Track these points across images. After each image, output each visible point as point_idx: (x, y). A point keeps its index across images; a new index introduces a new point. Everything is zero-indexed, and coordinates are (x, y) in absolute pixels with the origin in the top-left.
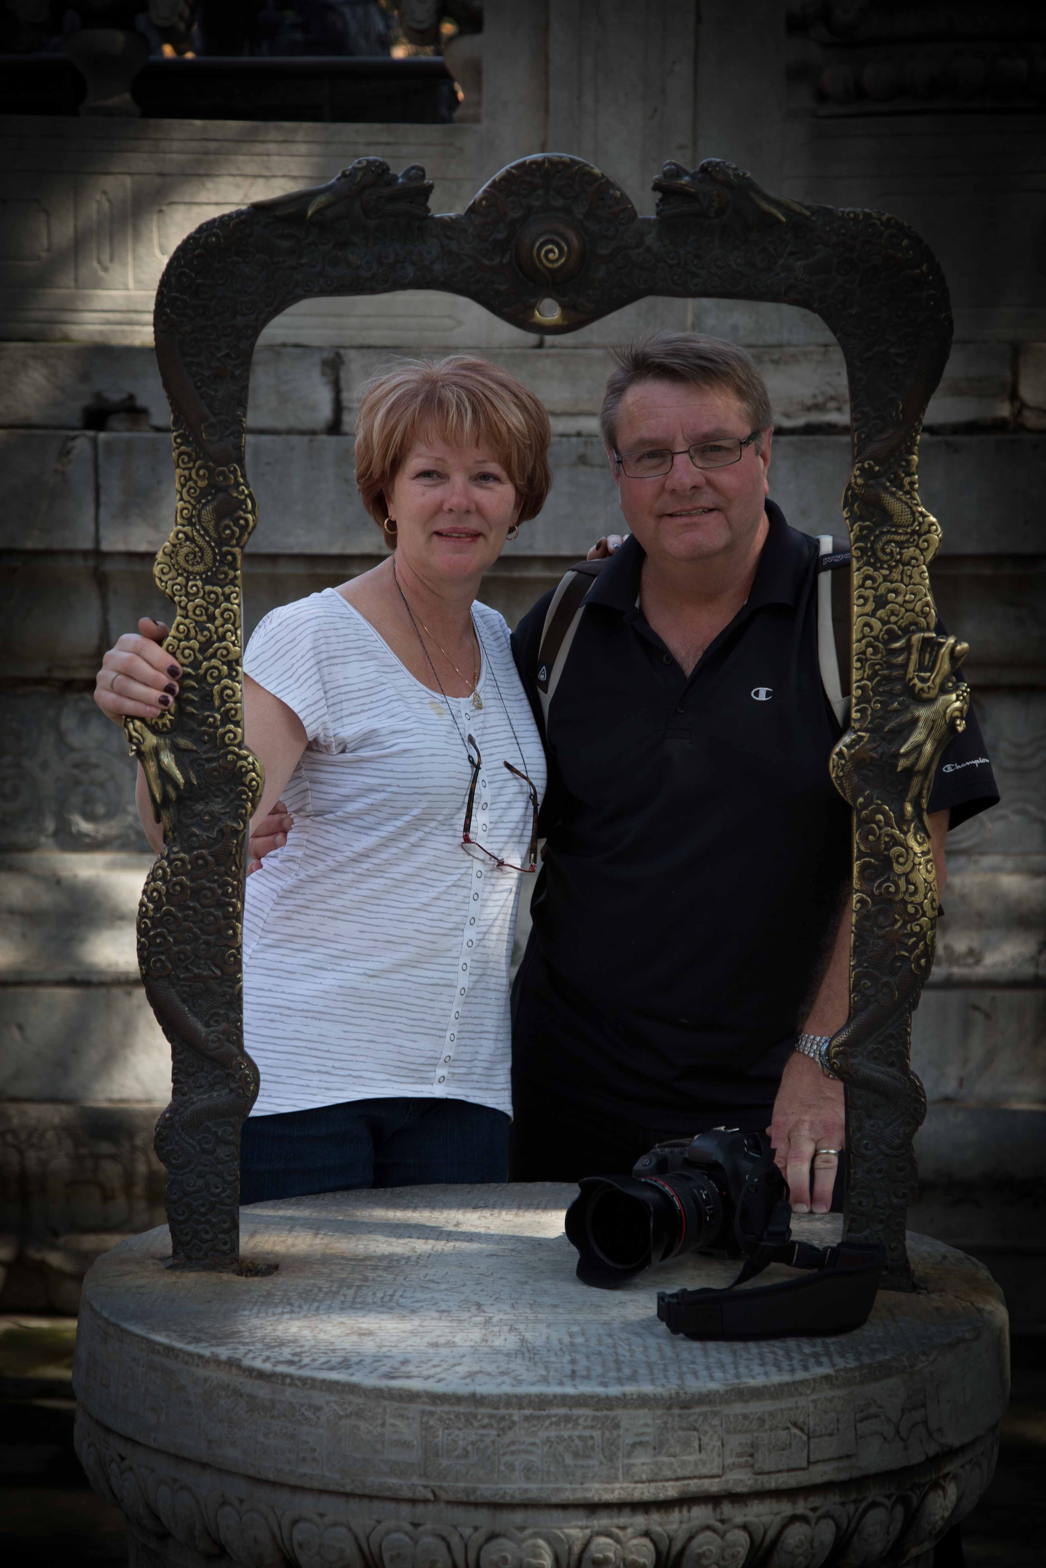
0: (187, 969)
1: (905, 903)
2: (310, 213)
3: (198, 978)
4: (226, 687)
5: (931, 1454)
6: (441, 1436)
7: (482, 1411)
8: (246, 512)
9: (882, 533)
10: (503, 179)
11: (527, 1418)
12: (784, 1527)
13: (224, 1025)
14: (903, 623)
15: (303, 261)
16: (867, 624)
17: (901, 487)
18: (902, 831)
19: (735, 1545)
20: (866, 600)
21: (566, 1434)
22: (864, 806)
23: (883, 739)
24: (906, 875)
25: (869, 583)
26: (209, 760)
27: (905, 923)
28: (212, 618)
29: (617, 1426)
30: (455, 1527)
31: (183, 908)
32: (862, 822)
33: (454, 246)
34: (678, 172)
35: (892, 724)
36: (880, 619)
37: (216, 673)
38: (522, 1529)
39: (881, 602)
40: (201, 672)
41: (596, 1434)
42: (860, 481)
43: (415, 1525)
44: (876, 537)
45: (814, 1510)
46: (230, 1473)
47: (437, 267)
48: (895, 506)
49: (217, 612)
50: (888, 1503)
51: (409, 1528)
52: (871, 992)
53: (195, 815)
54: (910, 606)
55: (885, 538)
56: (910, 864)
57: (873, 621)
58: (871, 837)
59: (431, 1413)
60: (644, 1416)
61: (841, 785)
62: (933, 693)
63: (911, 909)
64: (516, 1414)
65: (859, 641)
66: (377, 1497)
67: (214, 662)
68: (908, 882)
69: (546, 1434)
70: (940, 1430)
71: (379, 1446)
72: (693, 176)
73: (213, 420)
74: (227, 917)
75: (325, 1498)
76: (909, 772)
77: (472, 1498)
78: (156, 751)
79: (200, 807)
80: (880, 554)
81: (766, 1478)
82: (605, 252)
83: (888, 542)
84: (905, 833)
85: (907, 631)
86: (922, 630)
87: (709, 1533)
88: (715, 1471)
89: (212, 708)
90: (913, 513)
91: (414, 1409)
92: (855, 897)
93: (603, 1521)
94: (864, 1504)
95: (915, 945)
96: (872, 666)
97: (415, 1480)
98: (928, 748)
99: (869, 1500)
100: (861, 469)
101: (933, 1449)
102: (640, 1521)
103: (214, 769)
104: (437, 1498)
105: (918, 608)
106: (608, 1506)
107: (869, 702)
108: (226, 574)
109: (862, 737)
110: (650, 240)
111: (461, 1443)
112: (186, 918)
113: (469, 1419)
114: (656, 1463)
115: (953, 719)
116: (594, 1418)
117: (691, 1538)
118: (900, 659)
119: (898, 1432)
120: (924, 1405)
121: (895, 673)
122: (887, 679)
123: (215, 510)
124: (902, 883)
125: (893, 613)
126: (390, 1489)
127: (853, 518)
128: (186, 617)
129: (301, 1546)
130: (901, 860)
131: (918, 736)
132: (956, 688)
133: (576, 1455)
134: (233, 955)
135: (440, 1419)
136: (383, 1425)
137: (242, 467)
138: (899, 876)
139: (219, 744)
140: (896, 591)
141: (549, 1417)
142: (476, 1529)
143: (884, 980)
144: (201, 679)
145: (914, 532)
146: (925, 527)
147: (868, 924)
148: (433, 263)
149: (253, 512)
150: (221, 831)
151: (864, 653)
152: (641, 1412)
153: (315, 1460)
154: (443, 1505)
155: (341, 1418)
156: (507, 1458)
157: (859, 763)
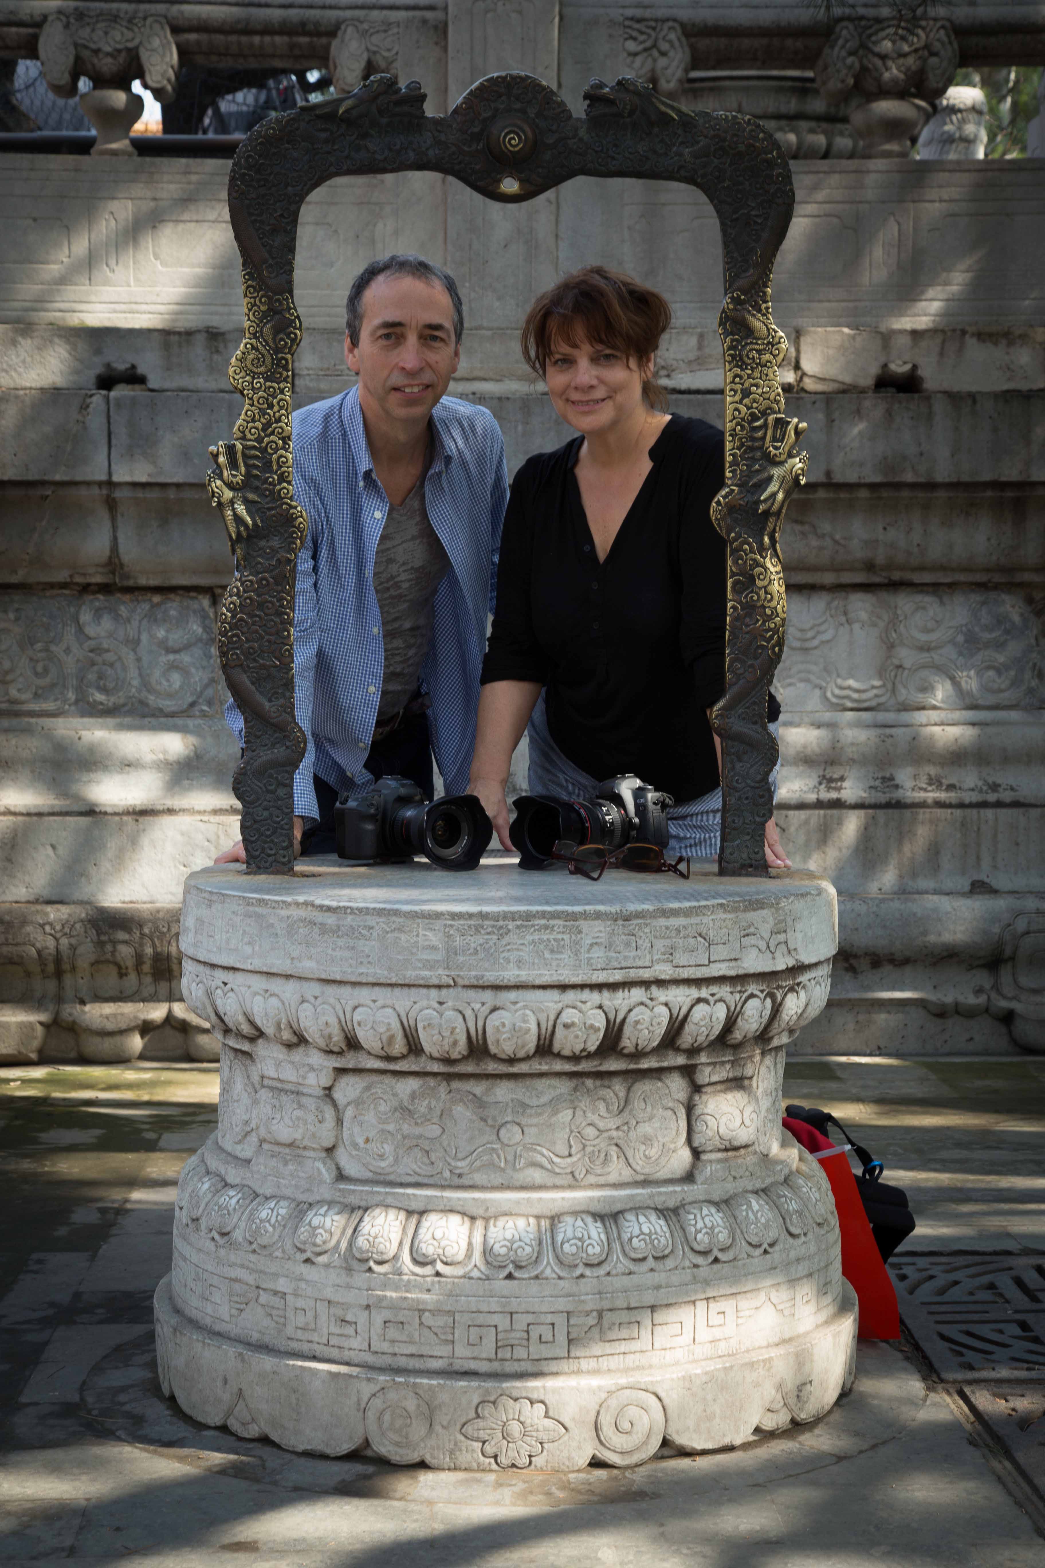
0: (255, 660)
1: (764, 607)
2: (341, 112)
3: (263, 667)
4: (281, 456)
5: (790, 965)
6: (458, 941)
7: (487, 923)
8: (295, 328)
9: (747, 344)
10: (477, 89)
11: (518, 927)
12: (692, 1006)
13: (282, 701)
14: (762, 408)
15: (336, 147)
16: (736, 409)
17: (759, 311)
18: (761, 556)
19: (660, 1016)
20: (736, 392)
21: (545, 937)
22: (735, 539)
23: (748, 491)
24: (765, 587)
25: (737, 380)
26: (270, 509)
27: (764, 622)
28: (271, 406)
29: (580, 932)
30: (469, 1004)
31: (251, 616)
32: (734, 551)
33: (443, 137)
34: (601, 85)
35: (755, 480)
36: (746, 406)
37: (274, 446)
38: (515, 1003)
39: (746, 393)
40: (264, 445)
41: (566, 937)
42: (731, 306)
43: (441, 1003)
44: (743, 347)
45: (713, 995)
46: (306, 979)
47: (431, 153)
48: (756, 323)
49: (275, 401)
50: (762, 996)
51: (436, 1006)
52: (741, 671)
53: (260, 549)
54: (766, 396)
55: (748, 348)
56: (768, 579)
57: (741, 407)
58: (740, 562)
59: (451, 926)
60: (598, 925)
61: (719, 525)
62: (783, 458)
63: (768, 612)
64: (511, 925)
65: (731, 421)
66: (414, 986)
67: (272, 438)
68: (766, 593)
69: (531, 938)
70: (795, 949)
71: (415, 950)
72: (612, 88)
73: (271, 261)
74: (283, 622)
75: (377, 989)
76: (767, 513)
77: (481, 982)
78: (232, 502)
79: (263, 543)
80: (745, 359)
81: (681, 970)
82: (551, 141)
83: (751, 350)
84: (764, 558)
85: (764, 414)
86: (775, 413)
87: (643, 1007)
88: (648, 964)
89: (271, 471)
90: (768, 329)
91: (438, 924)
92: (729, 605)
93: (571, 996)
94: (746, 995)
95: (772, 637)
96: (740, 439)
97: (441, 971)
98: (780, 496)
99: (749, 992)
100: (732, 298)
101: (791, 963)
102: (595, 997)
103: (274, 516)
104: (456, 984)
105: (772, 397)
106: (574, 987)
107: (738, 465)
108: (281, 374)
109: (733, 491)
110: (582, 132)
111: (472, 945)
112: (254, 623)
113: (478, 929)
114: (607, 957)
115: (797, 476)
116: (564, 926)
117: (630, 1011)
118: (760, 434)
119: (768, 947)
120: (785, 931)
121: (756, 444)
122: (751, 449)
123: (273, 327)
124: (762, 592)
125: (754, 401)
126: (423, 978)
127: (726, 333)
128: (252, 405)
129: (359, 1024)
130: (762, 577)
131: (773, 487)
132: (798, 454)
133: (552, 951)
134: (287, 650)
135: (458, 930)
136: (417, 936)
137: (292, 297)
138: (760, 588)
139: (276, 497)
140: (757, 386)
141: (533, 926)
142: (483, 1004)
143: (750, 662)
144: (264, 450)
145: (769, 343)
146: (777, 340)
147: (738, 624)
148: (427, 149)
149: (300, 329)
150: (279, 561)
151: (734, 430)
152: (596, 922)
153: (369, 962)
154: (460, 989)
155: (387, 932)
156: (505, 954)
157: (731, 509)
